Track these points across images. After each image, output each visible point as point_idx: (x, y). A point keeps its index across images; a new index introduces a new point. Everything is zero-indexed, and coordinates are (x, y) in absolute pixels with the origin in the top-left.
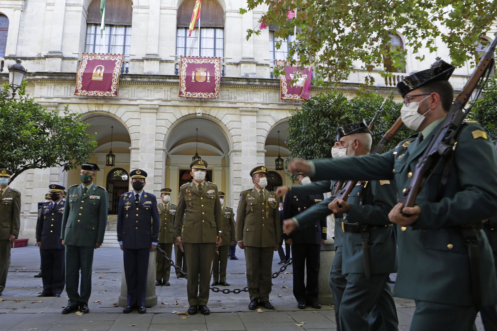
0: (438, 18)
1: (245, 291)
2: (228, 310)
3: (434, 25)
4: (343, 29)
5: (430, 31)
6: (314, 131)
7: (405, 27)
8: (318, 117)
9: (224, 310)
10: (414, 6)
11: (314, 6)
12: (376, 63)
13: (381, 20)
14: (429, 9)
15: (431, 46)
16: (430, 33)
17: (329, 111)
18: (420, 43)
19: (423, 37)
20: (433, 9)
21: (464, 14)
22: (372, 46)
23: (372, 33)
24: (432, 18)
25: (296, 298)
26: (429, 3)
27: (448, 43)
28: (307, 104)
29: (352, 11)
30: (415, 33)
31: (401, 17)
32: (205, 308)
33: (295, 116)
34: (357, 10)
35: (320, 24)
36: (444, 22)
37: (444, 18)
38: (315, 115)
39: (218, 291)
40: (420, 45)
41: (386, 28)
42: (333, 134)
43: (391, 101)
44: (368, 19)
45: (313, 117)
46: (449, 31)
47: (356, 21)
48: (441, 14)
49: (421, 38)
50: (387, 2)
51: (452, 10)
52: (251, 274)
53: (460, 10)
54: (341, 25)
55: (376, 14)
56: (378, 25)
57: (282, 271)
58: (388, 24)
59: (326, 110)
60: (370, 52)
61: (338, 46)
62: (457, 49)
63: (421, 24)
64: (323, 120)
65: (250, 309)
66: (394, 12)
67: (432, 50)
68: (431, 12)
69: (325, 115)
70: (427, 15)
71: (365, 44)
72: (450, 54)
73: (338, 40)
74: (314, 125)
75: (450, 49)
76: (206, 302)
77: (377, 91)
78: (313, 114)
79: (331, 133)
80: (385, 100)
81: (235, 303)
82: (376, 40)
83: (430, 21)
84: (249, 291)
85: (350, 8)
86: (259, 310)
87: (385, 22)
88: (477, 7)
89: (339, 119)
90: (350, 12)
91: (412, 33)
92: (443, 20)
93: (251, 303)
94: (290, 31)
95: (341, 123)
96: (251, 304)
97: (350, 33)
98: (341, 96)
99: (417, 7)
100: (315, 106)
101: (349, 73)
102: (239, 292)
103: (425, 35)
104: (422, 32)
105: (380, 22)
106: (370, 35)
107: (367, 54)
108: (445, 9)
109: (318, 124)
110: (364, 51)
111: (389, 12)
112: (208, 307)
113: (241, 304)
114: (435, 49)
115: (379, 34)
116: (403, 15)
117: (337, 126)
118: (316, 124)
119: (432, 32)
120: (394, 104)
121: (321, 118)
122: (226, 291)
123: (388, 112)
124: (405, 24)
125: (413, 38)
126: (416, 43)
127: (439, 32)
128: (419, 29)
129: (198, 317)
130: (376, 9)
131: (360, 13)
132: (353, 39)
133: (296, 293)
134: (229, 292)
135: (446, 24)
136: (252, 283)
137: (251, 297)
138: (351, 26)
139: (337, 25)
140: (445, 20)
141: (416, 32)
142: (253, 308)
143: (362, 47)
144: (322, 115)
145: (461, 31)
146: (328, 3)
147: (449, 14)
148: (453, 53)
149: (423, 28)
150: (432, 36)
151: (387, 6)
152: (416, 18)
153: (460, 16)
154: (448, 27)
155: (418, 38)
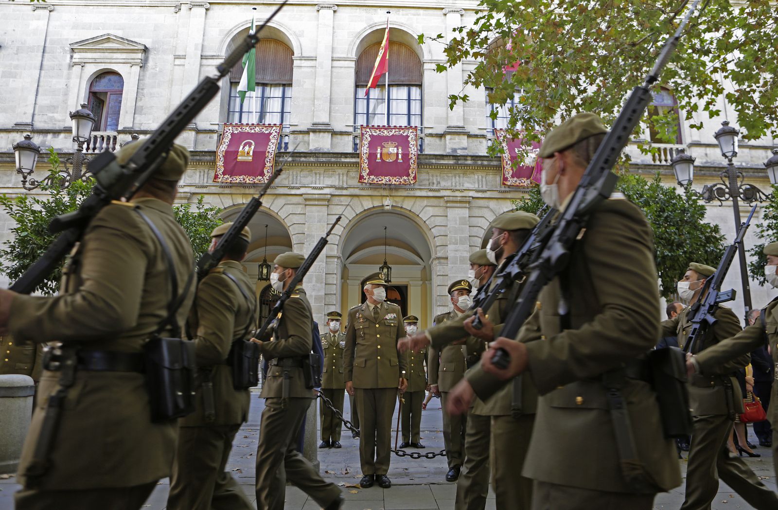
0: (720, 69)
1: (442, 455)
2: (417, 481)
3: (715, 79)
4: (585, 88)
5: (709, 87)
7: (673, 83)
9: (411, 482)
10: (685, 53)
11: (541, 58)
12: (632, 134)
13: (639, 74)
14: (706, 57)
15: (711, 109)
16: (710, 90)
18: (695, 104)
19: (700, 96)
20: (713, 57)
21: (756, 63)
23: (626, 93)
24: (712, 69)
26: (706, 48)
27: (735, 104)
29: (597, 62)
30: (688, 91)
31: (668, 69)
32: (384, 478)
34: (603, 60)
35: (552, 82)
36: (729, 75)
37: (728, 69)
39: (404, 455)
40: (695, 108)
43: (658, 186)
44: (619, 74)
46: (737, 87)
47: (603, 75)
48: (724, 63)
49: (697, 98)
50: (646, 48)
51: (739, 58)
52: (450, 430)
53: (751, 57)
54: (581, 82)
55: (630, 65)
56: (634, 81)
62: (748, 114)
63: (696, 78)
65: (448, 480)
67: (712, 114)
68: (710, 62)
70: (704, 64)
71: (616, 108)
72: (738, 121)
73: (578, 104)
75: (738, 113)
76: (386, 471)
77: (640, 171)
80: (649, 184)
81: (428, 472)
83: (709, 74)
84: (447, 454)
85: (594, 58)
88: (775, 53)
90: (594, 64)
91: (684, 90)
92: (727, 71)
93: (449, 472)
94: (509, 94)
96: (450, 473)
97: (594, 93)
99: (689, 54)
102: (434, 456)
103: (703, 92)
104: (697, 89)
105: (637, 76)
106: (623, 95)
108: (729, 57)
110: (615, 117)
111: (650, 62)
112: (388, 477)
113: (435, 473)
114: (717, 113)
116: (671, 66)
120: (662, 189)
122: (416, 455)
123: (653, 201)
124: (674, 78)
125: (685, 97)
126: (690, 105)
127: (723, 89)
128: (693, 86)
129: (376, 491)
130: (630, 58)
131: (609, 64)
132: (600, 100)
134: (419, 457)
135: (732, 78)
136: (451, 444)
138: (596, 82)
139: (576, 83)
140: (730, 71)
141: (690, 89)
142: (452, 478)
143: (612, 112)
145: (754, 87)
146: (562, 53)
147: (736, 64)
148: (743, 119)
149: (700, 83)
150: (713, 94)
151: (647, 54)
152: (688, 69)
153: (751, 66)
154: (735, 82)
155: (693, 98)
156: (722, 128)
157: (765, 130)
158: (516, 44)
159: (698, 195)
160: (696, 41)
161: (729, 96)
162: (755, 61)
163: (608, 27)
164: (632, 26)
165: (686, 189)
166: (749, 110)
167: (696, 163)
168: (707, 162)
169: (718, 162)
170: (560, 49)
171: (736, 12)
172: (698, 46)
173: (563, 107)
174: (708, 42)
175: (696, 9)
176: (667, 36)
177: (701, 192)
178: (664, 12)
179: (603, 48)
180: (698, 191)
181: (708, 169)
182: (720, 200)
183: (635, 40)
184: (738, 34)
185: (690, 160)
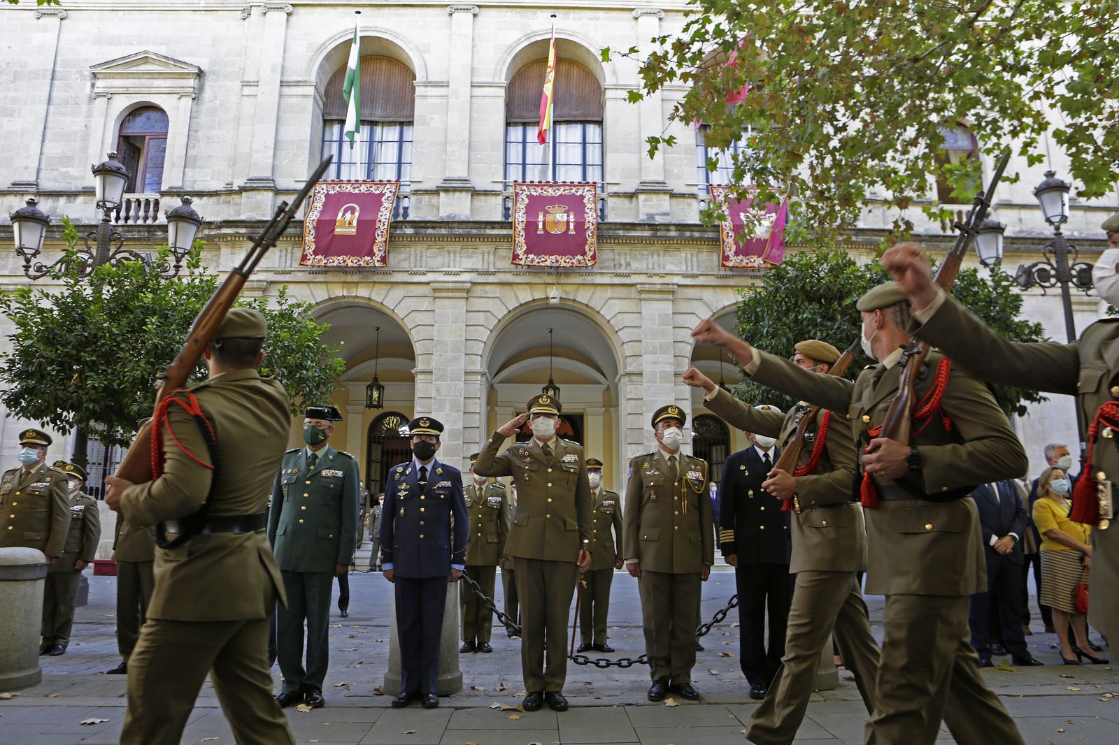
0: (1044, 94)
1: (641, 662)
2: (605, 701)
3: (1035, 110)
4: (844, 124)
5: (1028, 120)
6: (788, 330)
7: (973, 115)
8: (796, 302)
9: (597, 702)
10: (992, 71)
11: (781, 80)
12: (914, 191)
13: (924, 103)
14: (1023, 77)
15: (1030, 153)
16: (1028, 126)
17: (819, 289)
18: (1007, 147)
19: (1014, 133)
20: (1032, 77)
21: (1098, 84)
22: (907, 156)
23: (905, 130)
24: (1031, 94)
25: (747, 678)
26: (1022, 64)
27: (1066, 145)
28: (774, 275)
29: (862, 86)
30: (995, 127)
31: (966, 95)
32: (558, 697)
33: (749, 301)
34: (871, 83)
35: (796, 115)
36: (1057, 102)
37: (1055, 94)
38: (789, 298)
39: (586, 663)
40: (1007, 152)
41: (934, 118)
42: (827, 335)
44: (896, 102)
45: (786, 303)
46: (1069, 120)
47: (871, 105)
48: (1049, 86)
49: (1009, 137)
50: (934, 64)
51: (1072, 77)
52: (653, 627)
53: (1091, 76)
54: (839, 115)
55: (911, 90)
56: (916, 113)
57: (718, 621)
58: (938, 110)
59: (811, 287)
60: (901, 168)
61: (834, 159)
62: (1086, 160)
63: (1007, 108)
64: (806, 308)
65: (651, 699)
66: (950, 84)
67: (1032, 161)
68: (1028, 84)
69: (811, 297)
70: (1018, 88)
71: (890, 153)
72: (1071, 170)
73: (835, 147)
74: (788, 318)
75: (1071, 158)
76: (561, 686)
78: (786, 296)
79: (824, 335)
81: (621, 688)
82: (914, 143)
83: (1027, 102)
84: (649, 662)
85: (857, 79)
86: (670, 702)
87: (931, 105)
89: (840, 305)
90: (858, 88)
91: (990, 126)
92: (1053, 97)
93: (653, 687)
94: (733, 134)
95: (843, 314)
96: (654, 689)
97: (858, 131)
98: (845, 258)
99: (997, 73)
100: (789, 280)
101: (860, 212)
102: (630, 664)
103: (1018, 128)
104: (1010, 124)
105: (921, 106)
106: (900, 134)
107: (896, 173)
108: (1057, 75)
109: (796, 316)
110: (889, 166)
111: (940, 87)
112: (563, 694)
113: (632, 689)
114: (1039, 159)
115: (919, 130)
116: (970, 90)
117: (836, 320)
118: (792, 316)
119: (1031, 123)
121: (802, 302)
122: (603, 663)
124: (975, 108)
125: (993, 137)
126: (999, 148)
127: (1048, 123)
128: (1004, 120)
129: (545, 716)
130: (911, 80)
131: (879, 88)
132: (866, 142)
133: (746, 665)
134: (608, 665)
135: (1061, 107)
136: (655, 647)
137: (653, 675)
138: (860, 116)
139: (831, 117)
140: (1058, 97)
141: (999, 124)
142: (658, 697)
143: (884, 160)
144: (804, 296)
145: (1095, 120)
146: (811, 72)
147: (1067, 86)
148: (1078, 168)
149: (1013, 115)
150: (1033, 130)
151: (936, 73)
152: (996, 95)
153: (1090, 89)
154: (1066, 113)
155: (1003, 137)
156: (1046, 181)
157: (1112, 183)
158: (744, 60)
159: (1011, 279)
160: (1007, 54)
161: (1057, 134)
162: (1095, 82)
163: (878, 34)
164: (913, 32)
165: (992, 270)
166: (1087, 153)
167: (1006, 233)
168: (1021, 232)
169: (1038, 231)
170: (807, 67)
171: (1067, 10)
172: (1011, 60)
173: (813, 152)
174: (1025, 55)
175: (1008, 6)
176: (964, 47)
177: (1014, 276)
178: (960, 11)
179: (871, 65)
180: (1009, 274)
181: (1022, 241)
182: (1043, 287)
183: (918, 53)
184: (1071, 42)
185: (998, 229)
